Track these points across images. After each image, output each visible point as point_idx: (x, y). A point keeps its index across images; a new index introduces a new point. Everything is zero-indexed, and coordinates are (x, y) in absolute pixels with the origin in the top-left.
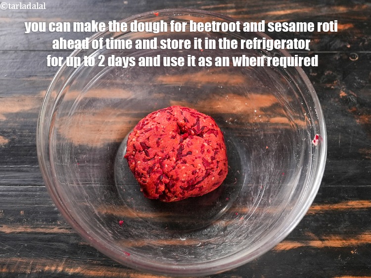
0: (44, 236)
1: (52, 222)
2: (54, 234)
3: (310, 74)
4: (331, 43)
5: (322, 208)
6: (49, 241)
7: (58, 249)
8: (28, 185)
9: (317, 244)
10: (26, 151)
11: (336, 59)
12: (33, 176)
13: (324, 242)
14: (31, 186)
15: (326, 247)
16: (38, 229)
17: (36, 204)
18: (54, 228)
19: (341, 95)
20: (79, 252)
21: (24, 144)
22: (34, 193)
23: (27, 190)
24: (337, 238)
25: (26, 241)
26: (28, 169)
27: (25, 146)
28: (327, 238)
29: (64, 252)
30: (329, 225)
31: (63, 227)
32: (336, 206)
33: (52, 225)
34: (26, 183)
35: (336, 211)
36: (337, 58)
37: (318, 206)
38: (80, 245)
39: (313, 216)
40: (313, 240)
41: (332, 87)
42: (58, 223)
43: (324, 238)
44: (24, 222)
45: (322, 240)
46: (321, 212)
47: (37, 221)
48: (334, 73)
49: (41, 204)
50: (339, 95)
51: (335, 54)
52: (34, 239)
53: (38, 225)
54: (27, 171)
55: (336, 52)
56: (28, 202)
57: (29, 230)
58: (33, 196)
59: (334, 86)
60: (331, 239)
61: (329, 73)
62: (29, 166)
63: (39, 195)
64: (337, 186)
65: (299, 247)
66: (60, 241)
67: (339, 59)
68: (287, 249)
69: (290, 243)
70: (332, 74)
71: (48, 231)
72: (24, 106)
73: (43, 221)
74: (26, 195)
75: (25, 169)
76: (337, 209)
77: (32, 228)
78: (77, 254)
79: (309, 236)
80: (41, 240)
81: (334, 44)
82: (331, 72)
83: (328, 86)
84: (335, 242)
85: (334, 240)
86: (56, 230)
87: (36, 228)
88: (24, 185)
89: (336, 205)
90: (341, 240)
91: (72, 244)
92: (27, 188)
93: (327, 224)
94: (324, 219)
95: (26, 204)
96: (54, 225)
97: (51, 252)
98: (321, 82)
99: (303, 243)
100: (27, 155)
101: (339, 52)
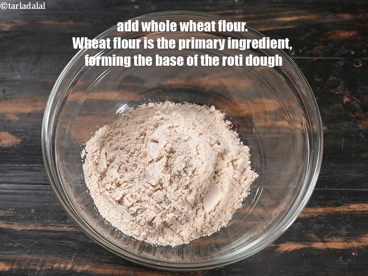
0: (54, 234)
1: (62, 220)
2: (64, 232)
3: (315, 80)
4: (335, 49)
5: (325, 210)
6: (59, 239)
7: (68, 247)
8: (39, 184)
9: (319, 245)
10: (38, 150)
11: (340, 65)
12: (43, 175)
13: (326, 244)
14: (42, 185)
15: (328, 249)
16: (48, 227)
17: (47, 202)
18: (63, 226)
19: (344, 100)
20: (88, 250)
21: (36, 143)
22: (45, 192)
23: (37, 189)
24: (339, 240)
25: (36, 238)
26: (40, 168)
27: (37, 146)
28: (330, 240)
29: (73, 250)
30: (331, 227)
31: (72, 225)
32: (338, 209)
33: (61, 223)
34: (37, 182)
35: (338, 214)
36: (342, 64)
37: (321, 209)
38: (88, 244)
39: (316, 218)
40: (316, 241)
41: (336, 93)
42: (68, 221)
43: (326, 239)
44: (35, 220)
45: (325, 242)
46: (324, 215)
47: (47, 220)
48: (338, 79)
49: (51, 202)
50: (343, 100)
51: (339, 60)
52: (45, 237)
53: (48, 223)
54: (39, 171)
55: (340, 58)
56: (39, 200)
57: (40, 228)
58: (44, 195)
59: (337, 91)
60: (333, 241)
61: (333, 79)
62: (40, 165)
63: (50, 194)
64: (340, 189)
65: (302, 249)
66: (69, 240)
67: (343, 65)
68: (290, 250)
69: (293, 245)
70: (336, 79)
71: (57, 229)
72: (36, 106)
73: (53, 219)
74: (37, 194)
75: (36, 168)
76: (340, 212)
77: (42, 226)
78: (85, 252)
79: (311, 238)
80: (51, 238)
81: (339, 51)
82: (335, 78)
83: (332, 92)
84: (337, 244)
85: (336, 242)
86: (65, 228)
87: (46, 226)
88: (35, 184)
89: (339, 207)
90: (343, 242)
91: (81, 242)
92: (38, 187)
93: (330, 226)
94: (326, 221)
95: (37, 202)
96: (64, 223)
97: (61, 250)
98: (325, 87)
99: (306, 244)
100: (38, 155)
101: (343, 58)
